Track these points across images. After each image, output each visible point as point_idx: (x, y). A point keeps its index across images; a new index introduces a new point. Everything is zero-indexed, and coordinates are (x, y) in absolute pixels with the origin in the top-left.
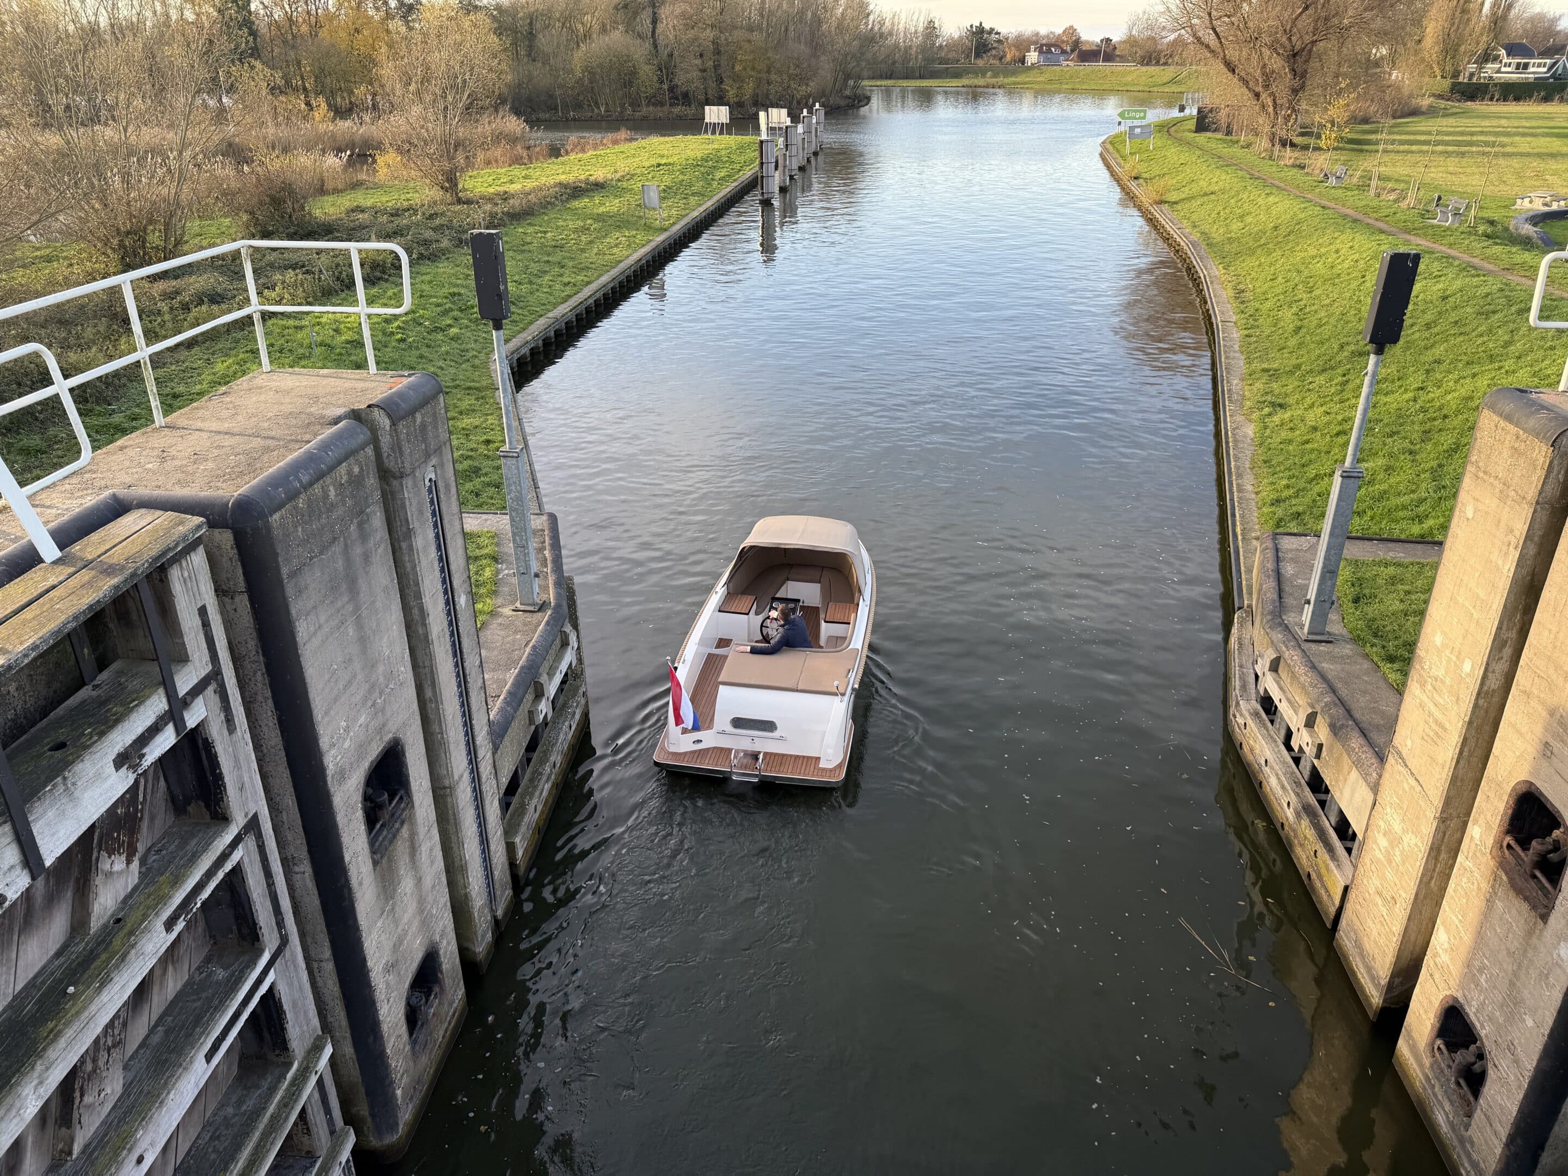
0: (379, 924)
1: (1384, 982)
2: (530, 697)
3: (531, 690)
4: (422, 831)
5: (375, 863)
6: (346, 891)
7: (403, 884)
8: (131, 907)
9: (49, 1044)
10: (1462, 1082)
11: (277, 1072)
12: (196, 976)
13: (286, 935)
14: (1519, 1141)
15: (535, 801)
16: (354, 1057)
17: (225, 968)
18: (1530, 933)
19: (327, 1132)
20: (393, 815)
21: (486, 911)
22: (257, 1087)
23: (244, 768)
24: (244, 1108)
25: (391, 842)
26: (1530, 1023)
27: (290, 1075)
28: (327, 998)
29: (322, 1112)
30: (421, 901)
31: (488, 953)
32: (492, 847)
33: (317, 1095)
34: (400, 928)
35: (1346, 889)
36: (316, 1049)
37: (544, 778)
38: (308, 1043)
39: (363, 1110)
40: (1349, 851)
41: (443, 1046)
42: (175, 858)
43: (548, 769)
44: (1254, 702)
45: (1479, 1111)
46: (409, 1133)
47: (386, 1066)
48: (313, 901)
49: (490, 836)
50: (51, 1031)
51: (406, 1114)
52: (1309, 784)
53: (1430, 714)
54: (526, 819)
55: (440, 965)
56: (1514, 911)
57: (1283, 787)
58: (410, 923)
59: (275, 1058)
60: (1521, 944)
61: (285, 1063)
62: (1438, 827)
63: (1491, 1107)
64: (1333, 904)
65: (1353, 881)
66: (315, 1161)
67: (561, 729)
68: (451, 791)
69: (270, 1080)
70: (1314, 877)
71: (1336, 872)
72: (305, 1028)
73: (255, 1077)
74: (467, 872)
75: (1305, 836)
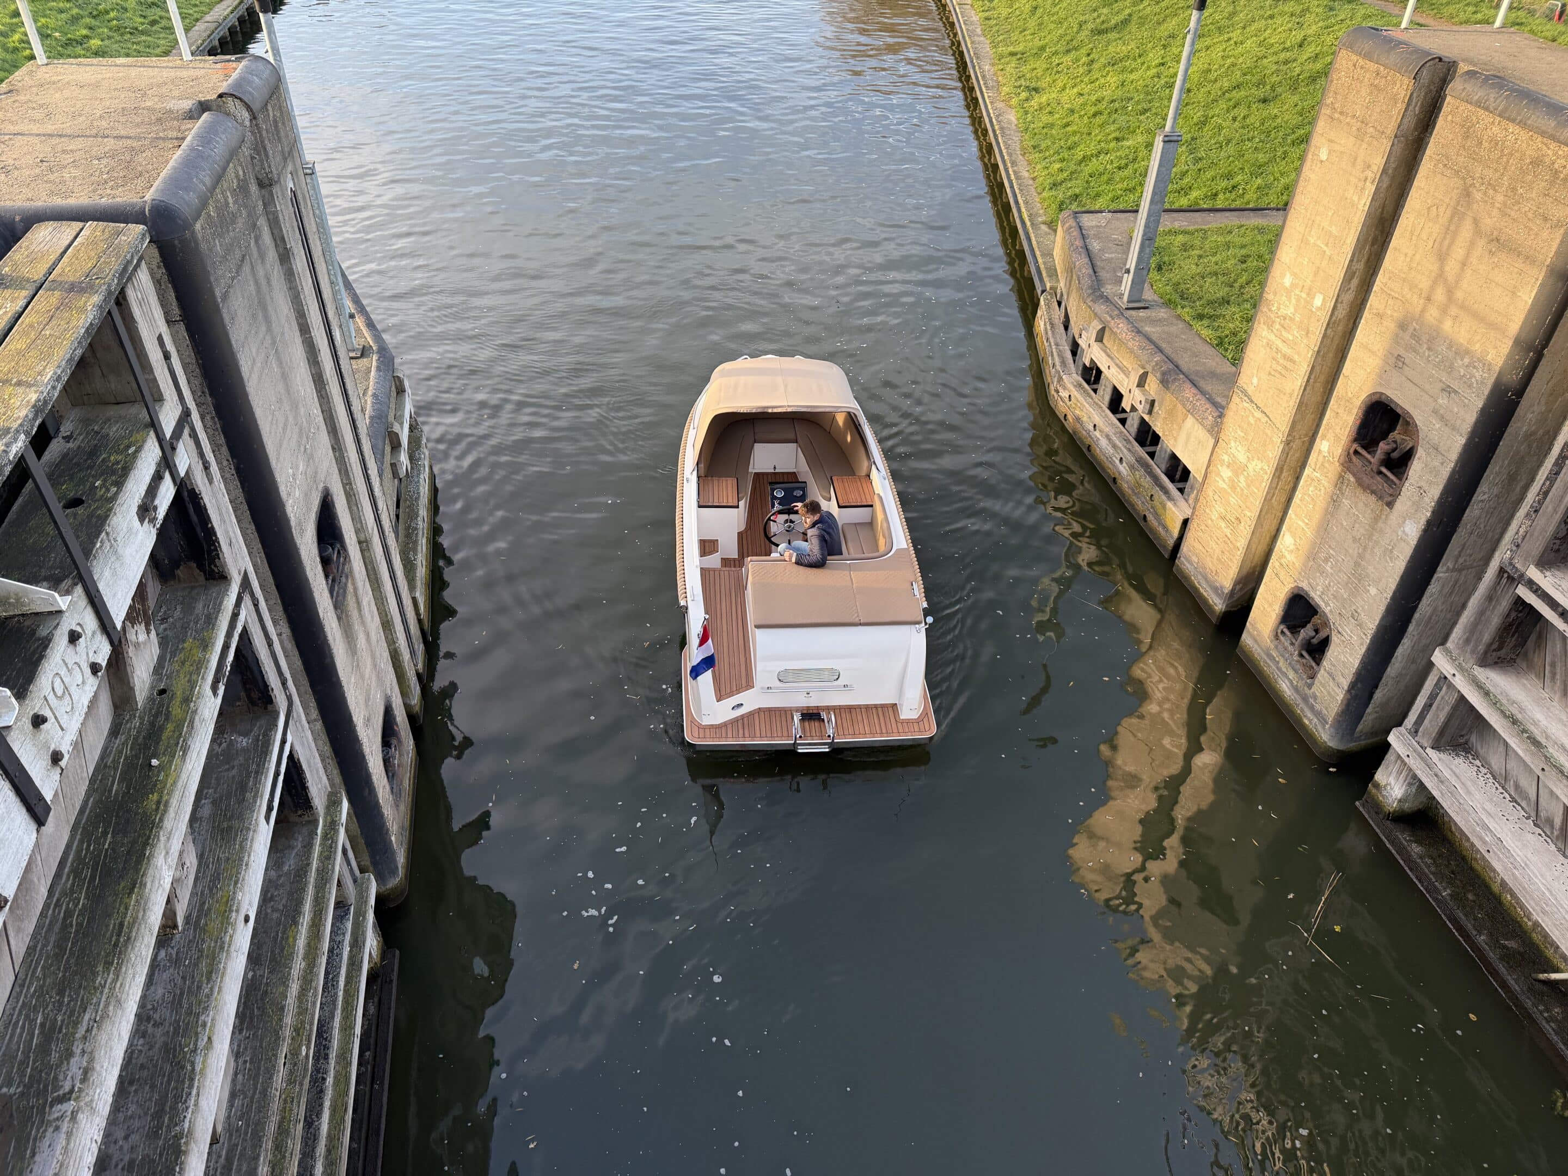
0: (353, 680)
1: (1227, 591)
2: (389, 443)
3: (387, 441)
4: (360, 584)
5: (339, 618)
7: (359, 639)
8: (169, 677)
9: (163, 815)
10: (1304, 653)
11: (305, 831)
13: (290, 695)
14: (1359, 685)
15: (420, 557)
17: (245, 734)
18: (1376, 519)
19: (353, 884)
20: (338, 567)
21: (412, 666)
22: (291, 847)
23: (227, 522)
24: (286, 868)
25: (345, 597)
26: (1373, 591)
27: (319, 832)
29: (345, 863)
30: (373, 656)
31: (420, 705)
32: (404, 602)
34: (365, 684)
35: (1185, 522)
36: (334, 803)
37: (421, 533)
39: (365, 859)
40: (1182, 490)
41: (411, 793)
42: (188, 623)
43: (420, 524)
44: (1075, 375)
45: (1322, 671)
46: (406, 875)
48: (294, 663)
50: (159, 802)
51: (401, 858)
52: (1136, 440)
53: (1278, 350)
55: (395, 719)
56: (1361, 505)
57: (1114, 446)
58: (370, 678)
59: (297, 819)
60: (1366, 530)
61: (309, 822)
62: (1284, 449)
63: (1334, 666)
64: (1172, 537)
65: (1193, 514)
66: (349, 909)
67: (419, 481)
68: (367, 546)
69: (300, 839)
70: (1150, 518)
71: (1174, 509)
72: (320, 786)
73: (284, 839)
74: (393, 627)
75: (1139, 485)
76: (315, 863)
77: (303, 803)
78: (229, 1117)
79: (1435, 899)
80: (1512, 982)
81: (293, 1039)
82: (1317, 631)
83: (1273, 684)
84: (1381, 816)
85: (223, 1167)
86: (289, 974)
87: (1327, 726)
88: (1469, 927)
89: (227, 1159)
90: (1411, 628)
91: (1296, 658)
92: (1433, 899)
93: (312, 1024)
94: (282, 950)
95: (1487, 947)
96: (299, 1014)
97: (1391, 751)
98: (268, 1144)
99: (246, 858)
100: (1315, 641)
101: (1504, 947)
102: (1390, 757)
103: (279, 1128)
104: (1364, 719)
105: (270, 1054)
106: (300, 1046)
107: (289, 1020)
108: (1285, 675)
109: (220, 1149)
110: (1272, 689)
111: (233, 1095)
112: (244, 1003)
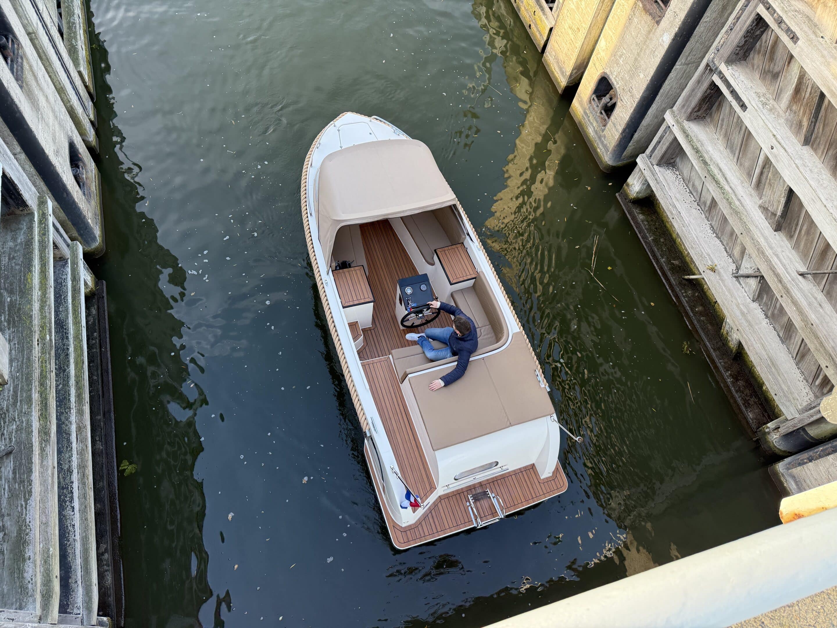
0: (40, 127)
1: (568, 74)
4: (34, 64)
5: (21, 87)
6: (14, 106)
7: (40, 100)
10: (603, 112)
11: (27, 219)
14: (627, 131)
15: (79, 43)
16: (58, 206)
18: (650, 32)
19: (66, 246)
20: (14, 53)
21: (85, 116)
22: (20, 229)
24: (19, 241)
25: (22, 72)
26: (642, 76)
27: (37, 219)
29: (59, 237)
30: (53, 111)
31: (96, 141)
32: (72, 75)
34: (51, 130)
35: (551, 29)
36: (43, 203)
37: (78, 26)
38: (37, 200)
39: (75, 233)
40: (551, 9)
41: (98, 194)
45: (610, 122)
46: (102, 241)
49: (68, 67)
51: (97, 231)
55: (78, 150)
56: (643, 22)
58: (53, 125)
59: (21, 213)
60: (644, 38)
61: (29, 214)
63: (616, 119)
64: (543, 39)
65: (555, 24)
66: (67, 261)
68: (35, 36)
69: (25, 224)
70: (533, 26)
71: (545, 21)
72: (30, 193)
73: (14, 224)
74: (67, 91)
75: (529, 4)
76: (36, 238)
77: (22, 203)
78: (11, 372)
79: (645, 242)
80: (673, 280)
81: (40, 331)
82: (611, 99)
83: (585, 129)
84: (627, 201)
85: (13, 395)
86: (32, 298)
87: (609, 153)
88: (658, 254)
89: (14, 392)
90: (658, 98)
91: (598, 114)
93: (50, 323)
94: (26, 285)
95: (664, 264)
96: (42, 319)
97: (637, 166)
98: (36, 384)
100: (609, 105)
101: (673, 264)
102: (636, 170)
103: (41, 375)
104: (627, 149)
105: (28, 340)
106: (45, 335)
107: (36, 322)
108: (592, 124)
109: (10, 386)
110: (585, 132)
111: (11, 361)
112: (8, 314)
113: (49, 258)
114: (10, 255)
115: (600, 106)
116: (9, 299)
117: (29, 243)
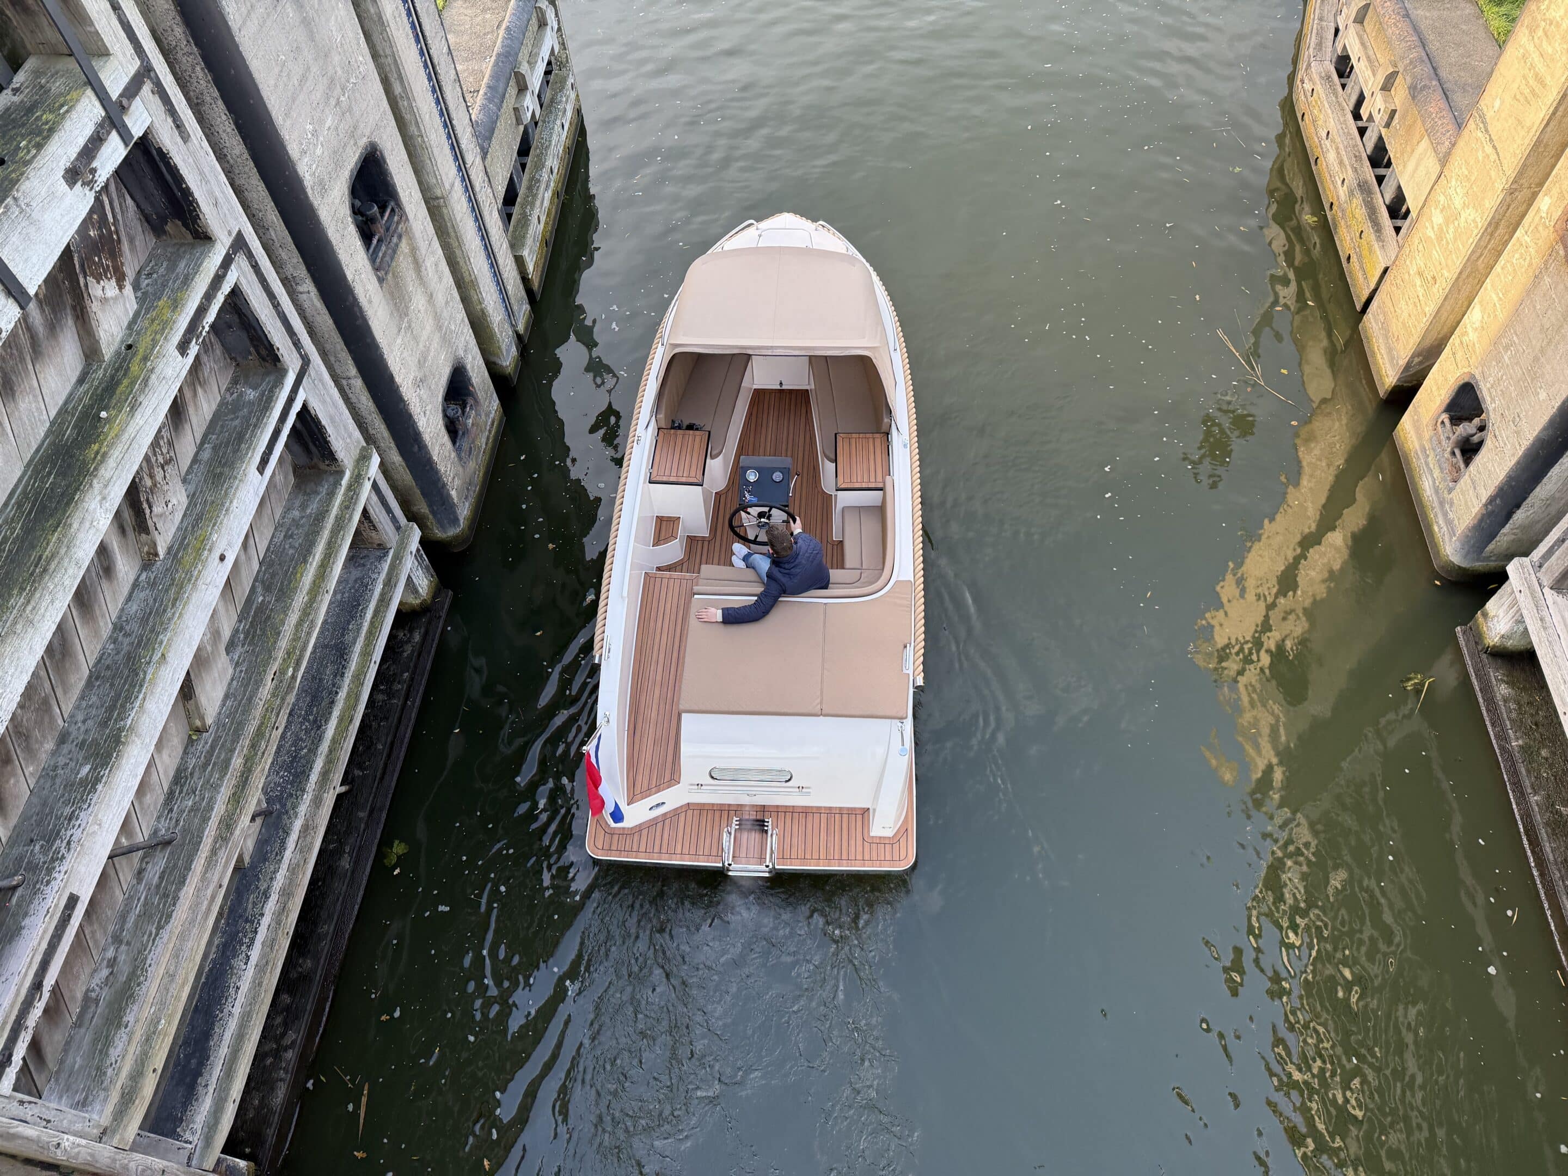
0: (399, 341)
1: (1402, 362)
2: (512, 91)
3: (512, 82)
4: (422, 246)
5: (381, 280)
6: (356, 309)
7: (414, 300)
8: (138, 334)
9: (98, 465)
10: (1457, 452)
11: (331, 479)
12: (228, 396)
13: (306, 354)
14: (1498, 501)
15: (536, 212)
16: (403, 464)
17: (255, 388)
19: (393, 528)
20: (388, 229)
21: (507, 326)
22: (317, 493)
23: (213, 182)
24: (308, 511)
25: (392, 258)
26: (1543, 395)
27: (345, 481)
28: (364, 413)
29: (384, 512)
30: (437, 318)
31: (516, 366)
32: (500, 261)
33: (375, 498)
34: (421, 346)
35: (1385, 270)
36: (363, 458)
37: (543, 186)
38: (355, 453)
39: (422, 507)
40: (1398, 230)
41: (488, 452)
42: (168, 281)
43: (545, 175)
44: (1328, 63)
45: (1467, 477)
46: (470, 526)
47: (437, 472)
48: (325, 321)
49: (496, 250)
50: (97, 453)
52: (1370, 158)
53: (1532, 67)
54: (531, 231)
55: (469, 379)
57: (1341, 163)
58: (430, 340)
59: (327, 468)
60: (1558, 320)
61: (337, 472)
62: (1504, 199)
63: (1480, 473)
64: (1368, 287)
65: (1395, 262)
66: (388, 551)
67: (553, 128)
68: (442, 202)
69: (326, 486)
70: (1354, 259)
71: (1378, 253)
72: (348, 440)
73: (312, 484)
74: (479, 288)
75: (1354, 216)
76: (334, 511)
77: (329, 455)
78: (220, 713)
79: (1502, 749)
80: (1548, 850)
81: (284, 660)
83: (1417, 479)
84: (1480, 648)
85: (208, 752)
86: (291, 604)
87: (1454, 539)
88: (1527, 783)
89: (211, 746)
91: (1447, 455)
92: (1499, 746)
94: (290, 582)
95: (1536, 809)
96: (294, 640)
97: (1507, 583)
98: (245, 742)
99: (228, 504)
101: (1558, 813)
102: (1506, 587)
103: (258, 730)
104: (1497, 538)
105: (261, 669)
106: (288, 668)
107: (283, 644)
108: (1431, 471)
109: (208, 737)
110: (1415, 484)
111: (227, 696)
112: (251, 622)
113: (340, 546)
114: (289, 529)
115: (1453, 438)
116: (261, 599)
117: (320, 517)
